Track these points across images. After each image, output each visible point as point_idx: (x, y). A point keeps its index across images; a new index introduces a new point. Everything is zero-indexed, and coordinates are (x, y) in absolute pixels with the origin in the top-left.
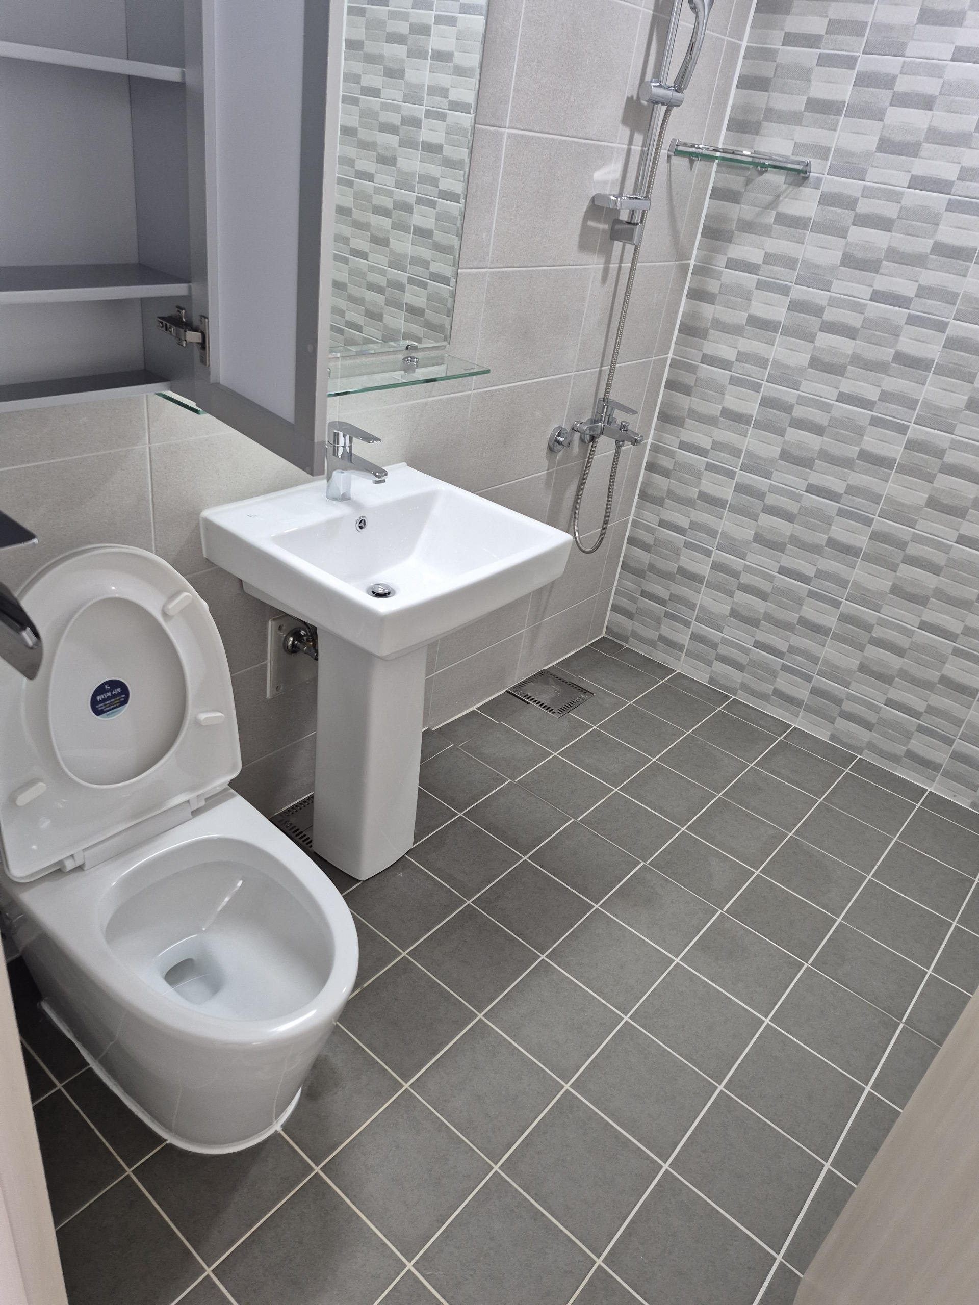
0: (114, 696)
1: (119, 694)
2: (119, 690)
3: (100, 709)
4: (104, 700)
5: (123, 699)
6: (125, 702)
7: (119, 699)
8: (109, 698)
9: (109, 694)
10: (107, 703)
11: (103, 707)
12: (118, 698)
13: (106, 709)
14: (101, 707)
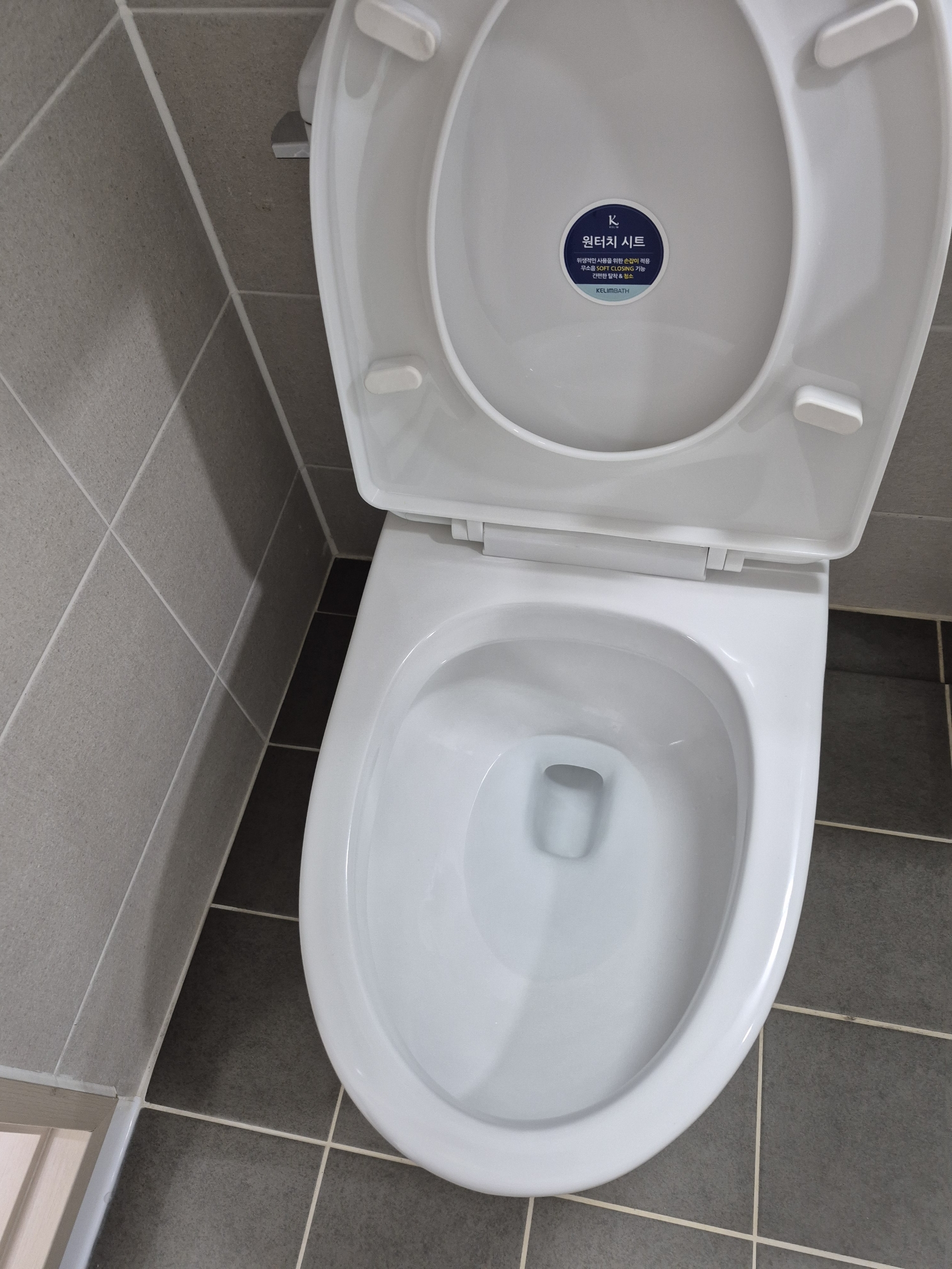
0: (623, 251)
1: (637, 252)
2: (639, 240)
3: (583, 268)
4: (597, 252)
5: (643, 269)
6: (647, 277)
7: (635, 265)
8: (609, 252)
9: (612, 241)
10: (604, 261)
11: (593, 269)
12: (632, 261)
13: (599, 275)
14: (588, 264)
